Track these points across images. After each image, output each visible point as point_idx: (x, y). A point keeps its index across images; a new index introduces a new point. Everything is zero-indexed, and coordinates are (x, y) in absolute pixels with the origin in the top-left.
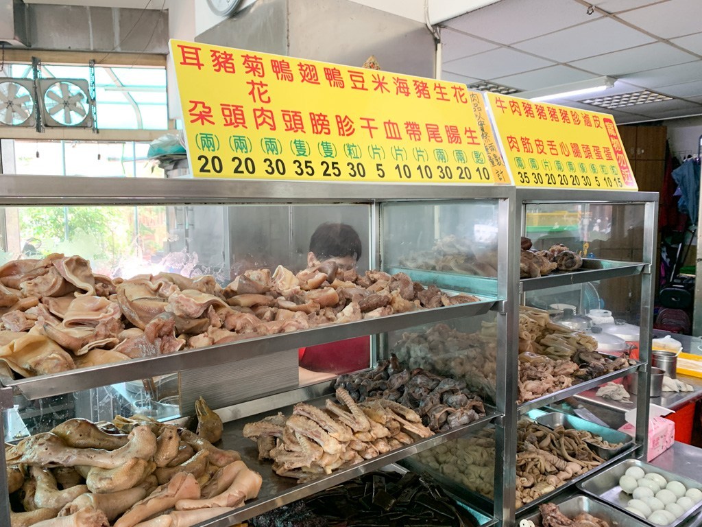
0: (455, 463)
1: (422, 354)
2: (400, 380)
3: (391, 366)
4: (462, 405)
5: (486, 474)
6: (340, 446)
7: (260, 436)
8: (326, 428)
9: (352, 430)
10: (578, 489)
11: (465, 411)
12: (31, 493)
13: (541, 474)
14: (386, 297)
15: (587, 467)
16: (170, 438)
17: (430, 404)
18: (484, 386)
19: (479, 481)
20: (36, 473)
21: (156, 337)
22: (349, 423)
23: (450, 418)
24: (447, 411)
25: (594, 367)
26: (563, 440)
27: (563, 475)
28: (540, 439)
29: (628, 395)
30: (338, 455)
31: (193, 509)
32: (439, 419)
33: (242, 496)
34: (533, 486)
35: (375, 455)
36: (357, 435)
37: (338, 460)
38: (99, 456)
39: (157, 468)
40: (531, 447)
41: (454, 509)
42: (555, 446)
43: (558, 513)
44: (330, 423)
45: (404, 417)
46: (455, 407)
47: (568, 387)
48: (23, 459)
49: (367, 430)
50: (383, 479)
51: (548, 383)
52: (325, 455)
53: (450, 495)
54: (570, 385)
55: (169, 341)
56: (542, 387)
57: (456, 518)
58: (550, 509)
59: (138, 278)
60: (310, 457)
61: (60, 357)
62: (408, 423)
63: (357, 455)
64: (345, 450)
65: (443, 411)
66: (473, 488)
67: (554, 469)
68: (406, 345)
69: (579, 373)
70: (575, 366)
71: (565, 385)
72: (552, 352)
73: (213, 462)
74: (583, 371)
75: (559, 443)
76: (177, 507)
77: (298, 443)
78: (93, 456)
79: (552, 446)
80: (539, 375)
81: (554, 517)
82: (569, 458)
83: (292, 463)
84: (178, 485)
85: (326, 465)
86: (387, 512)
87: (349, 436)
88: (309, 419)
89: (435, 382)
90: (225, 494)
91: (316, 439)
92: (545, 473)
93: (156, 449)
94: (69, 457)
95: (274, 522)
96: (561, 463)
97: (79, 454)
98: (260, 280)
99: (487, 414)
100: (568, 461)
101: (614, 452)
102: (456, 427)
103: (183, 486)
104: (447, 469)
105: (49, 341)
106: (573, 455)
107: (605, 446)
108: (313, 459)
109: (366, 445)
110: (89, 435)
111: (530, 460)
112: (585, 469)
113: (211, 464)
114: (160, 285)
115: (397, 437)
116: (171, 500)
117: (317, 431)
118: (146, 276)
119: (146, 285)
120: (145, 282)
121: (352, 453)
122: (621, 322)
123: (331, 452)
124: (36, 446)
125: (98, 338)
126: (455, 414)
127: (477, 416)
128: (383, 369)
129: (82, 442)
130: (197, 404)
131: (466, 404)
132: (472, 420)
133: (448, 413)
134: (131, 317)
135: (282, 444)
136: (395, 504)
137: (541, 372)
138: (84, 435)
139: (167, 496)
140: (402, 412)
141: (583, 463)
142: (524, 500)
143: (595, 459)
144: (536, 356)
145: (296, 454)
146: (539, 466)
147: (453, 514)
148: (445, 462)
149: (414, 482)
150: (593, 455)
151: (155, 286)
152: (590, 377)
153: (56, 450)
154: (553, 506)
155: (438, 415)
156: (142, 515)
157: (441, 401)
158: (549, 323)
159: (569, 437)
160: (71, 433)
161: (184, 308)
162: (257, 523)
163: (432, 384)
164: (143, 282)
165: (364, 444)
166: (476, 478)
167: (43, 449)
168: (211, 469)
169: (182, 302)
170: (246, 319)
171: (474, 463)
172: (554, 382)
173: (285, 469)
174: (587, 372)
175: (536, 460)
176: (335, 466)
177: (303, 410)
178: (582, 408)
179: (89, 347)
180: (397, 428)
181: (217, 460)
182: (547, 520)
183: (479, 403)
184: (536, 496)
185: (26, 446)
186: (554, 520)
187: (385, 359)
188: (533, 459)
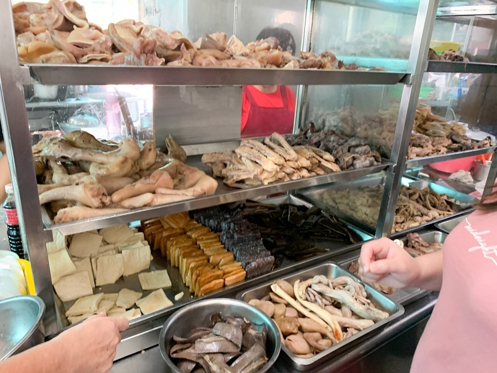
0: (348, 204)
1: (335, 123)
2: (317, 138)
3: (309, 131)
4: (365, 153)
5: (370, 212)
6: (276, 166)
7: (214, 163)
8: (266, 154)
9: (284, 158)
10: (435, 227)
11: (368, 158)
12: (50, 177)
13: (409, 215)
14: (320, 61)
15: (444, 215)
16: (150, 150)
17: (340, 153)
18: (381, 145)
19: (364, 216)
20: (52, 164)
21: (141, 53)
22: (282, 154)
23: (355, 162)
24: (353, 157)
25: (464, 144)
26: (428, 196)
27: (426, 218)
28: (411, 195)
29: (472, 180)
30: (274, 173)
31: (169, 194)
32: (347, 162)
33: (203, 192)
34: (403, 222)
35: (299, 178)
36: (288, 162)
37: (273, 177)
38: (98, 155)
39: (140, 170)
40: (404, 198)
41: (346, 230)
42: (421, 200)
43: (420, 239)
44: (269, 151)
45: (322, 157)
46: (360, 155)
47: (443, 153)
48: (42, 154)
49: (295, 160)
50: (296, 209)
51: (429, 150)
52: (264, 172)
53: (344, 222)
54: (445, 153)
55: (152, 58)
56: (424, 152)
57: (347, 235)
58: (415, 236)
59: (123, 23)
60: (253, 171)
61: (66, 56)
62: (324, 161)
63: (286, 176)
64: (279, 170)
65: (350, 157)
66: (360, 219)
67: (420, 213)
68: (322, 117)
69: (452, 147)
70: (450, 142)
71: (441, 152)
72: (431, 134)
73: (181, 172)
74: (455, 146)
75: (425, 198)
76: (156, 192)
77: (244, 164)
78: (93, 154)
79: (419, 200)
80: (422, 144)
81: (417, 242)
82: (431, 208)
83: (239, 176)
84: (157, 177)
85: (265, 179)
86: (298, 227)
87: (282, 161)
88: (252, 148)
89: (344, 140)
90: (192, 189)
91: (258, 161)
92: (413, 216)
93: (139, 155)
94: (76, 154)
95: (221, 224)
96: (425, 211)
97: (83, 152)
98: (218, 40)
99: (382, 163)
100: (430, 209)
101: (463, 207)
102: (359, 168)
103: (161, 179)
104: (342, 207)
105: (56, 49)
106: (434, 206)
107: (458, 203)
108: (256, 173)
109: (294, 170)
110: (89, 142)
111: (403, 206)
112: (442, 216)
113: (180, 173)
114: (141, 29)
115: (315, 170)
116: (153, 187)
117: (259, 156)
118: (130, 20)
119: (130, 29)
120: (130, 26)
121: (283, 174)
122: (476, 129)
123: (269, 170)
124: (52, 145)
125: (95, 53)
126: (359, 159)
127: (375, 163)
128: (303, 133)
129: (85, 146)
130: (167, 140)
131: (368, 153)
132: (372, 165)
133: (354, 159)
134: (120, 45)
135: (232, 165)
136: (304, 222)
137: (424, 143)
138: (86, 141)
139: (149, 184)
140: (320, 154)
141: (441, 212)
142: (397, 230)
143: (449, 211)
144: (418, 134)
145: (242, 170)
146: (409, 211)
147: (345, 232)
148: (339, 203)
149: (318, 212)
150: (449, 208)
151: (137, 29)
152: (460, 150)
153: (66, 149)
154: (417, 235)
155: (347, 159)
156: (132, 193)
157: (349, 151)
158: (430, 115)
159: (433, 195)
160: (76, 139)
161: (163, 40)
162: (208, 224)
163: (342, 141)
164: (128, 25)
165: (292, 169)
166: (363, 214)
167: (56, 146)
168: (180, 176)
169: (161, 34)
170: (210, 60)
171: (362, 204)
172: (433, 150)
173: (234, 180)
174: (458, 146)
175: (407, 207)
176: (271, 180)
177: (248, 143)
178: (441, 181)
179: (88, 58)
180: (316, 164)
181: (184, 171)
182: (412, 243)
183: (378, 155)
184: (405, 228)
185: (43, 145)
186: (417, 244)
187: (304, 127)
188: (404, 206)
